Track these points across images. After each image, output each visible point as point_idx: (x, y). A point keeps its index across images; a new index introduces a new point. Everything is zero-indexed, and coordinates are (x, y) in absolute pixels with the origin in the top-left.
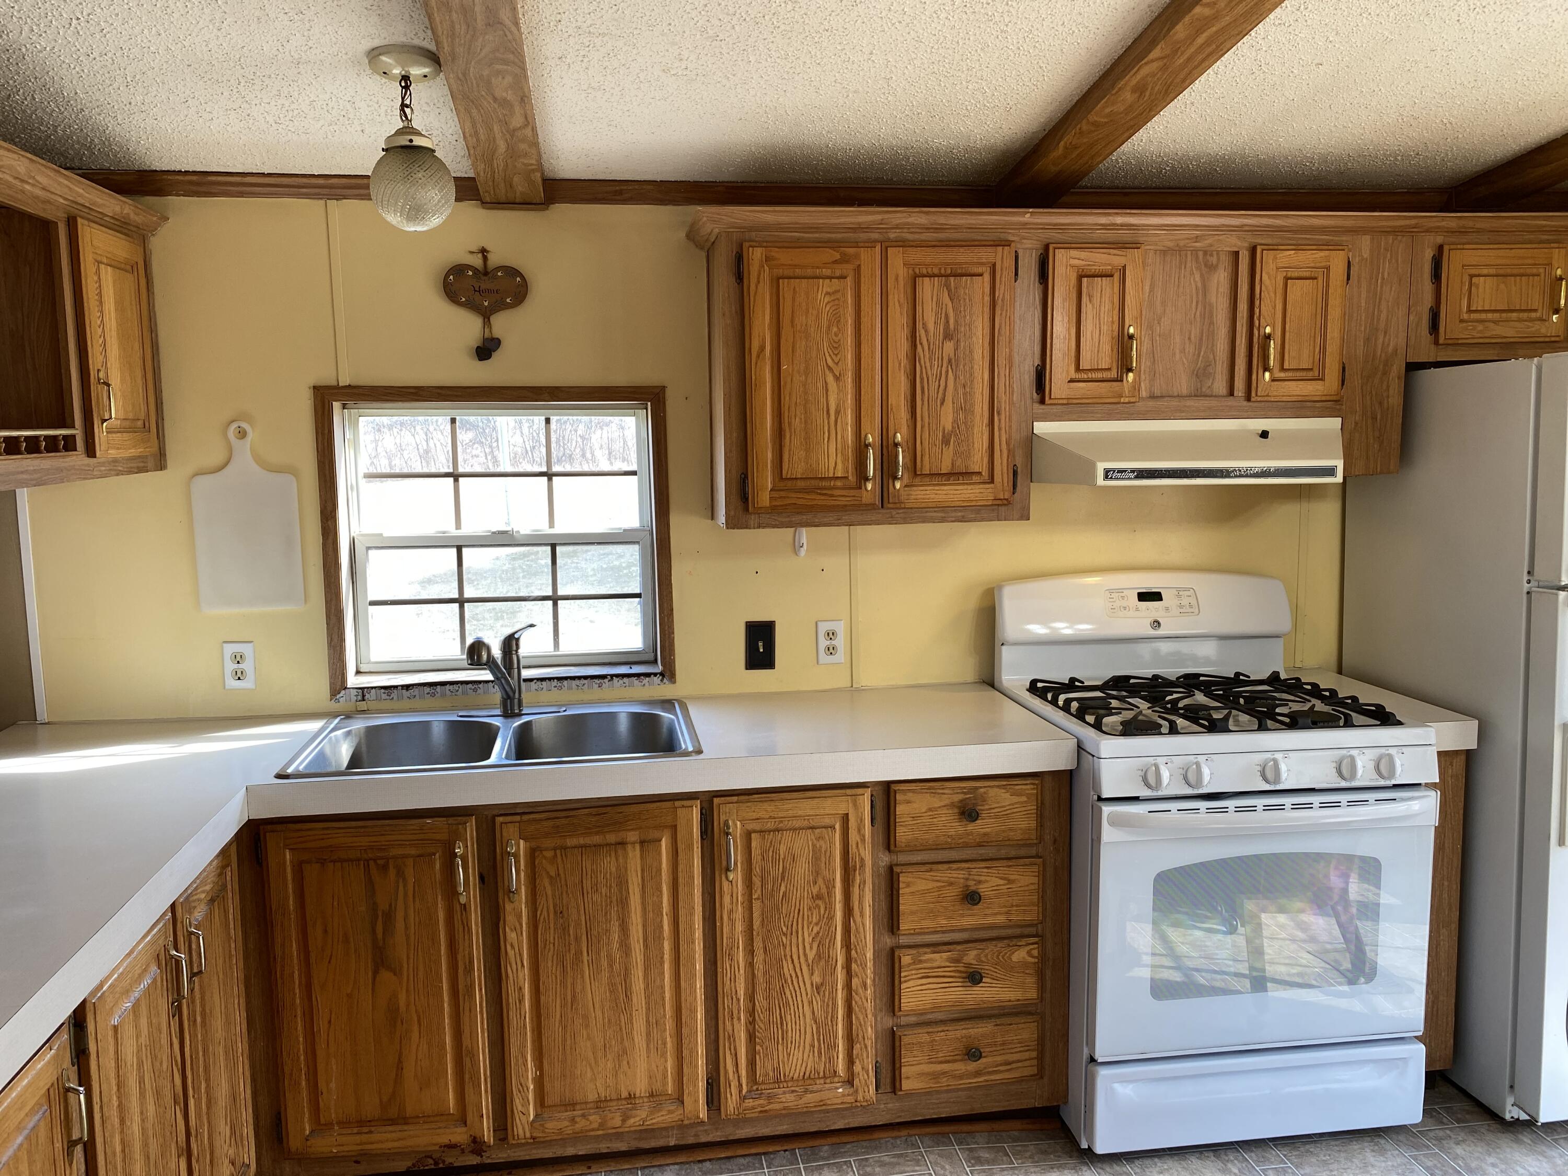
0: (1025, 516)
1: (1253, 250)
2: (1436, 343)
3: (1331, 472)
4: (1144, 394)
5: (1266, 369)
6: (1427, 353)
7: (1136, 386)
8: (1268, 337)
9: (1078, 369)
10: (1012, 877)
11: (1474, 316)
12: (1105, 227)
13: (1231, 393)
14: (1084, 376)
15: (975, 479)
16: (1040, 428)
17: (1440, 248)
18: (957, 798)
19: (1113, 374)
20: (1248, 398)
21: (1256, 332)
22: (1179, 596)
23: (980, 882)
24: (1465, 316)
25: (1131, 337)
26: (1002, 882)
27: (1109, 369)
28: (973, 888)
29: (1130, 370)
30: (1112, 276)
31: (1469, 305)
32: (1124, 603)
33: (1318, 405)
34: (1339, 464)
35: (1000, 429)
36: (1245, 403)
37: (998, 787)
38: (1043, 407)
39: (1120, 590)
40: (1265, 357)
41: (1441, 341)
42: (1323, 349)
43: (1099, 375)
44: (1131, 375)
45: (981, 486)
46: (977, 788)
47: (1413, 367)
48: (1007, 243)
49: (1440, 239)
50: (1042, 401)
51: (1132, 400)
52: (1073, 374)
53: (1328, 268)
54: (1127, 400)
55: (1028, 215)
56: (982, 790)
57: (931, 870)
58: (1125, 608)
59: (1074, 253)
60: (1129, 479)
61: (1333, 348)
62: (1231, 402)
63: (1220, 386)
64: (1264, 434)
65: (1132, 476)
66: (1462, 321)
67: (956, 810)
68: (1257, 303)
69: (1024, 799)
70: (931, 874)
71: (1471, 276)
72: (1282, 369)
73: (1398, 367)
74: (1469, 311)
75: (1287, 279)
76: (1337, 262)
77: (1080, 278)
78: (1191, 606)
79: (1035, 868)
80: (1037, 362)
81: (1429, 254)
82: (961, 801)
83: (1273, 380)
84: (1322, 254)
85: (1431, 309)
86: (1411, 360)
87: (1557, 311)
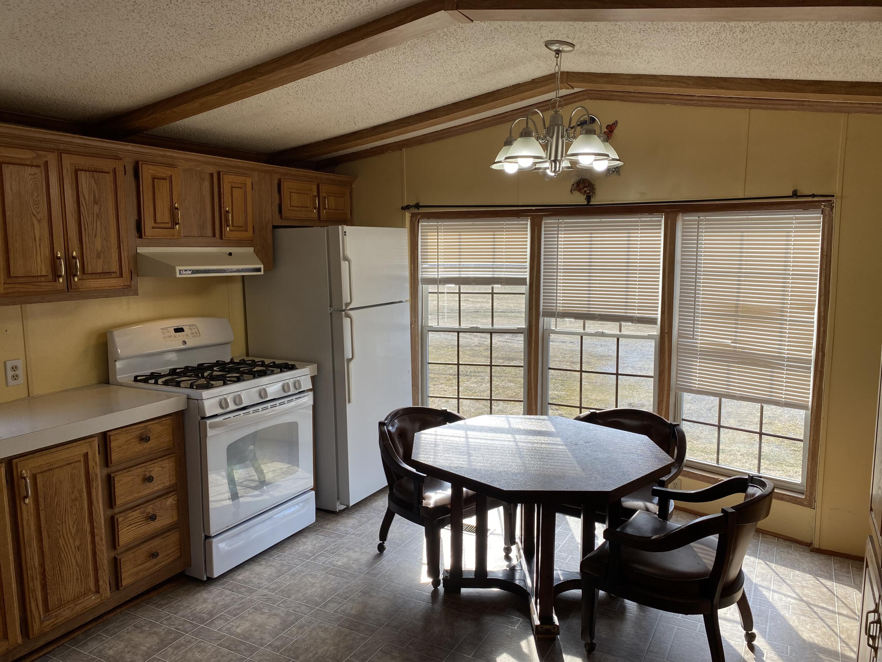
0: (136, 293)
1: (219, 173)
2: (281, 218)
3: (259, 270)
4: (182, 235)
5: (228, 226)
6: (278, 222)
7: (179, 232)
8: (228, 212)
9: (155, 222)
10: (164, 465)
11: (292, 208)
12: (162, 156)
13: (214, 235)
14: (157, 225)
15: (113, 275)
16: (140, 250)
17: (280, 180)
18: (138, 433)
19: (169, 225)
20: (221, 238)
21: (223, 210)
22: (191, 329)
23: (150, 471)
24: (289, 208)
25: (177, 209)
26: (160, 469)
27: (168, 223)
28: (148, 475)
29: (178, 224)
30: (166, 179)
31: (290, 204)
32: (169, 334)
33: (246, 242)
34: (262, 266)
35: (124, 250)
36: (220, 240)
37: (156, 423)
38: (140, 239)
39: (166, 329)
40: (227, 220)
41: (283, 217)
42: (246, 218)
43: (163, 225)
44: (177, 226)
45: (117, 279)
46: (146, 426)
47: (275, 227)
48: (120, 159)
49: (279, 177)
50: (140, 237)
51: (179, 237)
52: (154, 225)
53: (246, 184)
54: (176, 237)
55: (130, 146)
56: (149, 426)
57: (129, 471)
58: (170, 336)
59: (150, 167)
60: (189, 274)
61: (250, 218)
62: (214, 239)
63: (209, 232)
64: (230, 254)
65: (190, 272)
66: (289, 210)
67: (138, 439)
68: (222, 197)
69: (167, 427)
70: (130, 473)
71: (290, 192)
72: (233, 226)
73: (270, 227)
74: (291, 206)
75: (232, 187)
76: (249, 182)
77: (153, 179)
78: (196, 333)
79: (173, 458)
80: (136, 218)
81: (276, 182)
82: (140, 434)
83: (230, 230)
84: (244, 178)
85: (279, 204)
86: (274, 224)
87: (315, 208)
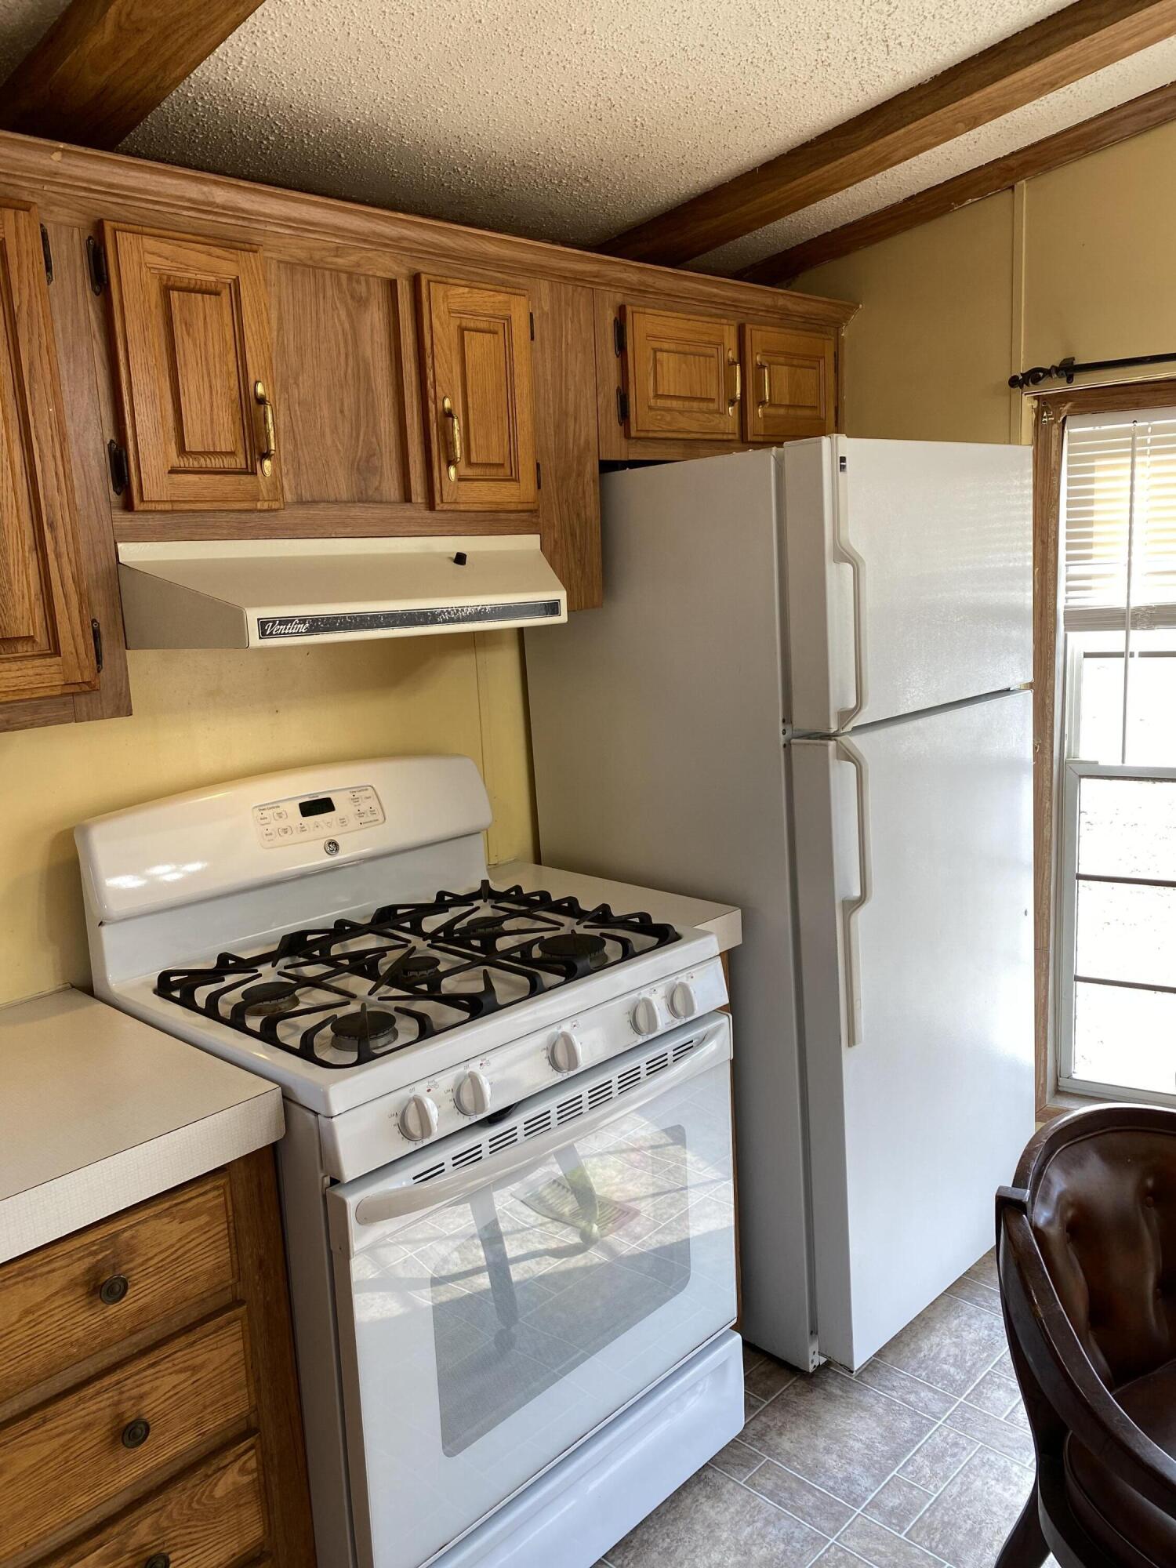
0: (123, 708)
1: (415, 280)
2: (627, 435)
3: (552, 608)
4: (289, 496)
5: (451, 462)
6: (617, 451)
7: (276, 486)
8: (449, 414)
9: (182, 450)
10: (198, 1361)
11: (661, 403)
12: (197, 206)
13: (407, 497)
14: (192, 463)
15: (23, 649)
16: (131, 553)
17: (622, 310)
18: (79, 1268)
19: (239, 462)
20: (431, 506)
21: (432, 406)
22: (355, 800)
23: (142, 1397)
24: (652, 402)
25: (261, 401)
26: (183, 1376)
27: (232, 454)
28: (130, 1416)
29: (266, 455)
30: (217, 294)
31: (656, 389)
32: (283, 824)
33: (513, 516)
34: (561, 595)
35: (58, 556)
36: (427, 513)
37: (157, 1216)
38: (129, 516)
39: (274, 805)
40: (448, 444)
41: (633, 434)
42: (512, 437)
43: (216, 463)
44: (267, 463)
45: (37, 662)
46: (116, 1235)
47: (608, 467)
48: (27, 207)
49: (619, 298)
50: (128, 506)
51: (275, 505)
52: (175, 460)
53: (509, 319)
54: (266, 506)
55: (57, 156)
56: (127, 1234)
57: (45, 1421)
58: (285, 831)
59: (149, 243)
60: (298, 634)
61: (524, 435)
62: (408, 511)
63: (390, 487)
64: (460, 559)
65: (303, 628)
66: (650, 408)
67: (80, 1291)
68: (429, 361)
69: (204, 1219)
70: (49, 1426)
71: (655, 351)
72: (470, 464)
73: (591, 468)
74: (657, 396)
75: (462, 330)
76: (519, 312)
77: (166, 290)
78: (373, 812)
79: (236, 1327)
80: (109, 435)
81: (610, 316)
82: (89, 1270)
83: (460, 479)
84: (502, 297)
85: (618, 390)
86: (604, 458)
87: (732, 402)
